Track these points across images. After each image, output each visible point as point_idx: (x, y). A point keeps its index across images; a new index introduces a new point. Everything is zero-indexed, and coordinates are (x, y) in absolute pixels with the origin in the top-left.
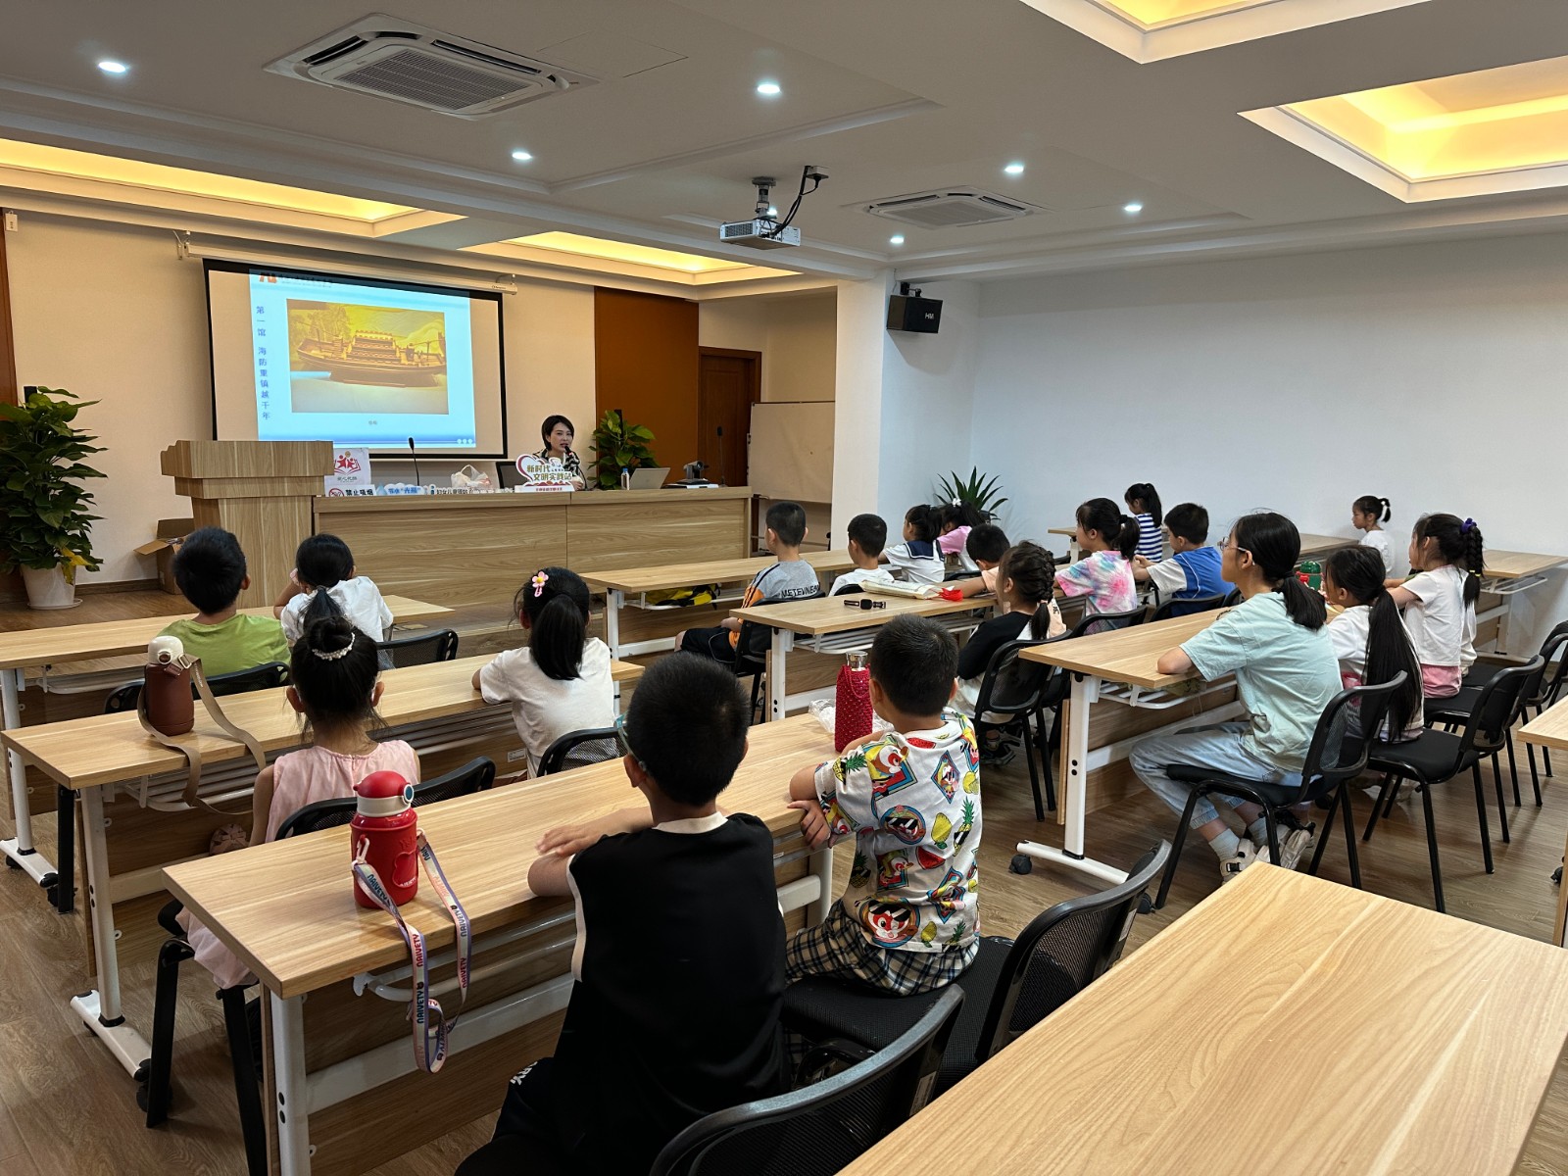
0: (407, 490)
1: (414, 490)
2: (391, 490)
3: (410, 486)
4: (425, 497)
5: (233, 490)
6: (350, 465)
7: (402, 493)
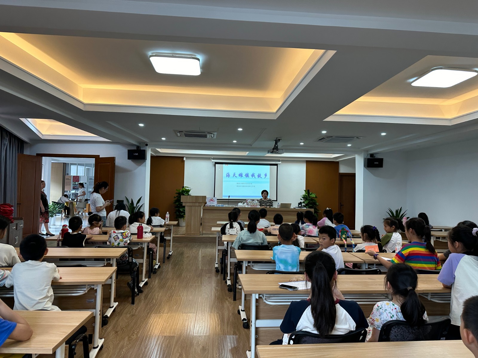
0: (221, 206)
1: (223, 206)
2: (218, 206)
3: (222, 205)
4: (225, 207)
5: (188, 204)
6: (213, 201)
7: (220, 206)
